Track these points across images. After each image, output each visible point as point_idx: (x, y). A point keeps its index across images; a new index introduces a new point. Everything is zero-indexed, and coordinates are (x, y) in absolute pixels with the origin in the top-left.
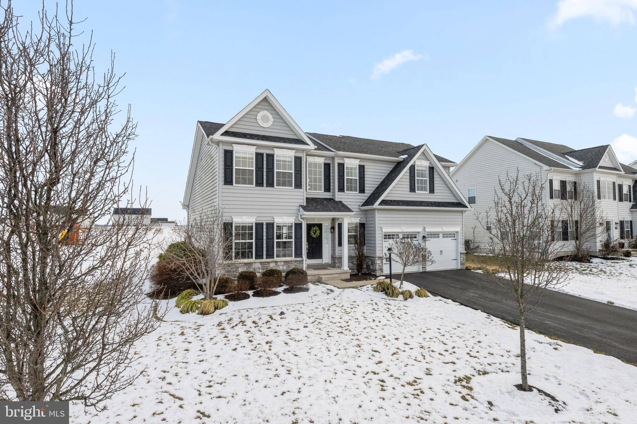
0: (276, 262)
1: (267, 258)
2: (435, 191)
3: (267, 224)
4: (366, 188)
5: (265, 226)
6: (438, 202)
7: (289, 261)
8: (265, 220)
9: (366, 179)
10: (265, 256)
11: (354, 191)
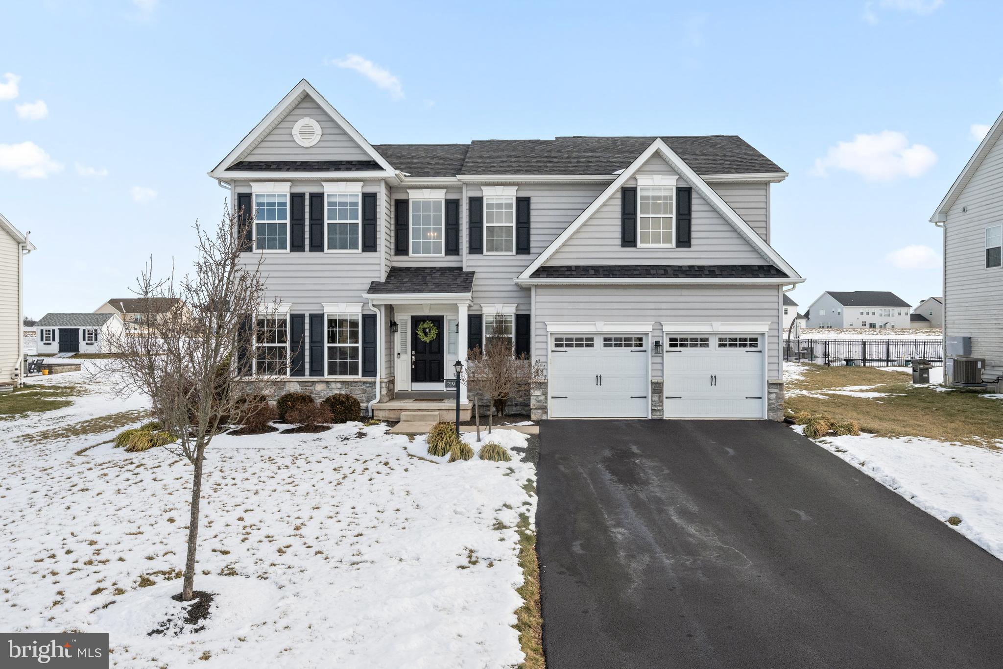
0: (327, 382)
1: (311, 375)
2: (693, 242)
3: (312, 316)
4: (532, 244)
5: (307, 320)
6: (699, 267)
7: (351, 382)
8: (307, 310)
9: (532, 225)
10: (307, 372)
11: (506, 251)
